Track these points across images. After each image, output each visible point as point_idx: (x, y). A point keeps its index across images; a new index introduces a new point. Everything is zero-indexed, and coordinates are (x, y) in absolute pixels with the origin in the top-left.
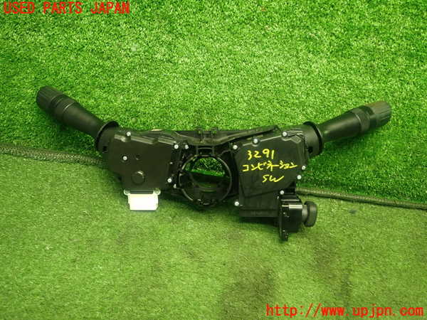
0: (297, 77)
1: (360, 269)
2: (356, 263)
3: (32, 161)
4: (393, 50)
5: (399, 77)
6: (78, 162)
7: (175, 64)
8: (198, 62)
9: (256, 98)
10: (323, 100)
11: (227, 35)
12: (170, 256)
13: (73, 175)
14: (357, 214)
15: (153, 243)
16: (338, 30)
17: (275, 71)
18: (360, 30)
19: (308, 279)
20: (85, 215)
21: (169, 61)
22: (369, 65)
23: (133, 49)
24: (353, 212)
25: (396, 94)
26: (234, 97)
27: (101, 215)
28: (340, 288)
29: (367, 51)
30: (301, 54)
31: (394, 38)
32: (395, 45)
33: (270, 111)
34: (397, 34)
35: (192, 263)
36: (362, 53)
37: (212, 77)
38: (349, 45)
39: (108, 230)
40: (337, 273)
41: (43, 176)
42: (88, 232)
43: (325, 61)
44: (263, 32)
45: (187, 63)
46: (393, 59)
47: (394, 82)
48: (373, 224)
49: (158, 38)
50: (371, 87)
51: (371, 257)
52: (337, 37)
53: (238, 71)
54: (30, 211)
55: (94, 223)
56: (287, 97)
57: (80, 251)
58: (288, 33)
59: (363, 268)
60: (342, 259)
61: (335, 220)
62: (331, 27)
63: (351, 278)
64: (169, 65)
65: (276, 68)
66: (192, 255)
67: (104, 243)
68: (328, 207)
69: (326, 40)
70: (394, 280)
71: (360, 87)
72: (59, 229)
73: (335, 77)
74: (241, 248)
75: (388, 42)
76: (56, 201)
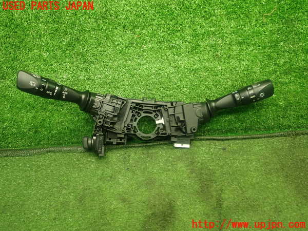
0: (171, 72)
1: (229, 188)
2: (226, 185)
3: (22, 158)
4: (227, 42)
5: (237, 58)
6: (49, 152)
7: (93, 80)
8: (106, 76)
9: (149, 90)
10: (192, 81)
11: (120, 56)
12: (111, 204)
13: (47, 162)
14: (227, 149)
15: (100, 197)
16: (189, 38)
17: (156, 71)
18: (203, 35)
19: (196, 201)
20: (57, 187)
21: (88, 79)
22: (215, 55)
23: (65, 77)
24: (224, 149)
25: (237, 69)
26: (135, 91)
27: (67, 185)
28: (215, 204)
29: (211, 46)
30: (169, 57)
31: (226, 35)
32: (228, 39)
33: (160, 95)
34: (228, 32)
35: (124, 206)
36: (209, 49)
37: (118, 83)
38: (199, 45)
39: (73, 194)
40: (214, 194)
41: (29, 167)
42: (61, 199)
43: (186, 59)
44: (142, 50)
45: (100, 78)
46: (229, 48)
47: (234, 62)
48: (237, 155)
49: (78, 67)
50: (220, 68)
51: (236, 178)
52: (190, 43)
53: (133, 76)
54: (25, 192)
55: (64, 191)
56: (168, 85)
57: (58, 211)
58: (158, 47)
59: (230, 187)
60: (218, 184)
61: (213, 157)
62: (184, 37)
63: (223, 196)
64: (89, 82)
65: (157, 69)
66: (124, 200)
67: (71, 204)
68: (208, 148)
69: (183, 45)
70: (250, 192)
71: (213, 69)
72: (44, 200)
73: (195, 66)
74: (154, 190)
75: (223, 38)
76: (39, 182)
